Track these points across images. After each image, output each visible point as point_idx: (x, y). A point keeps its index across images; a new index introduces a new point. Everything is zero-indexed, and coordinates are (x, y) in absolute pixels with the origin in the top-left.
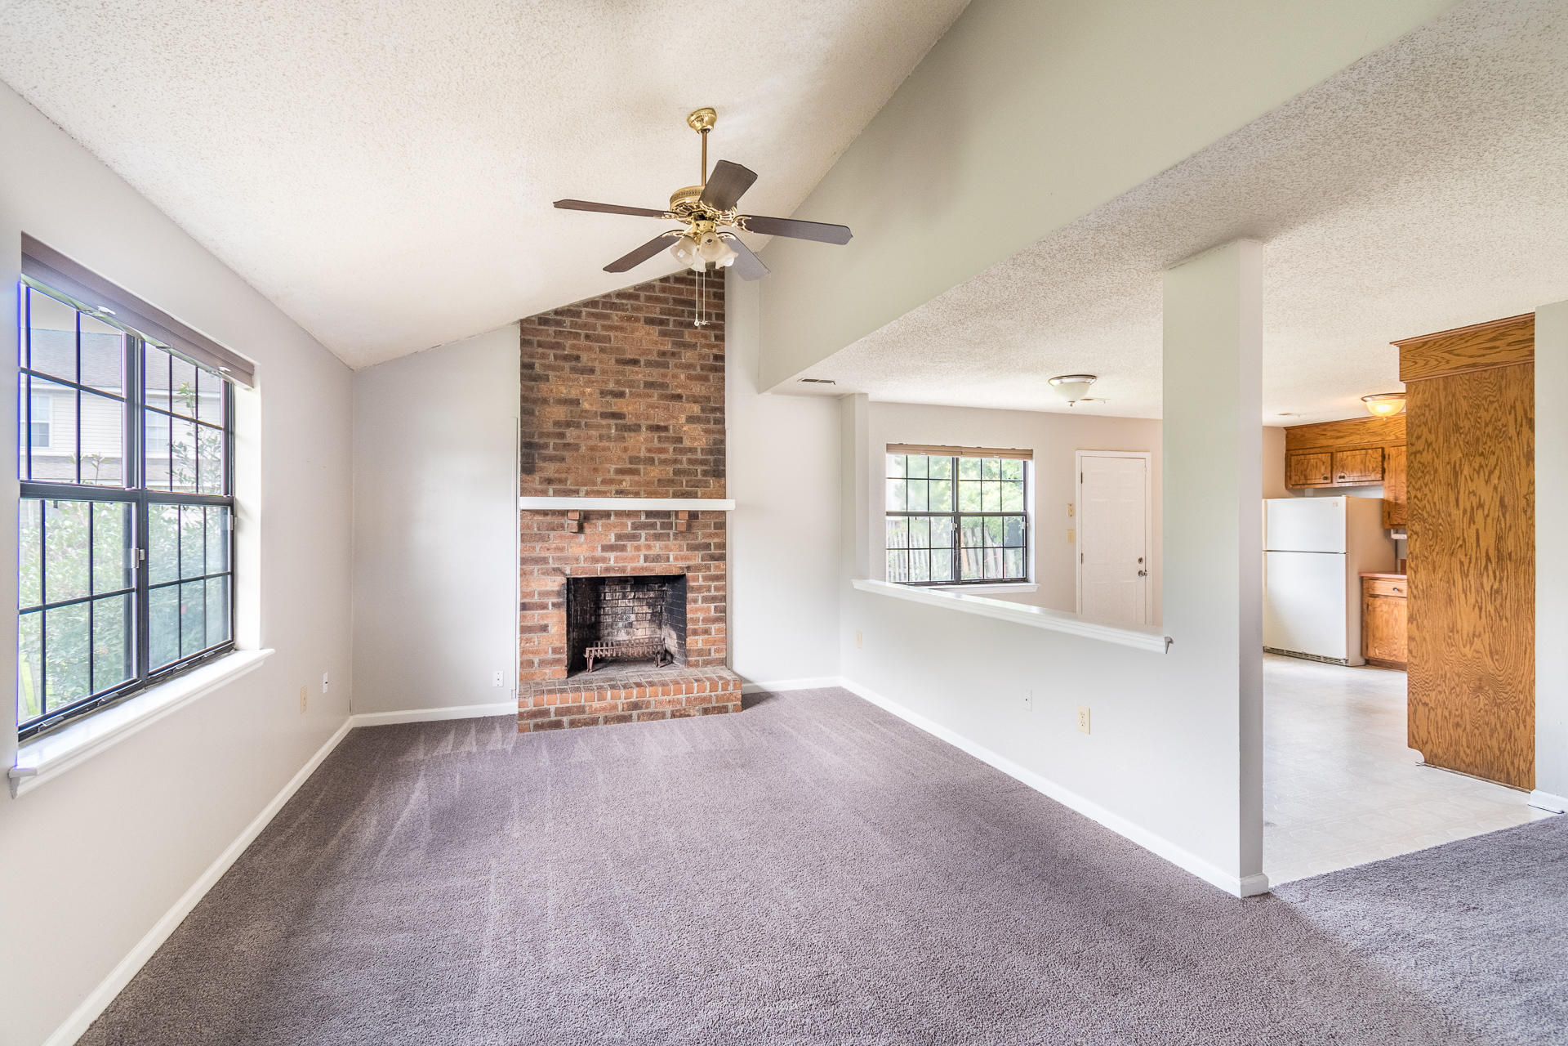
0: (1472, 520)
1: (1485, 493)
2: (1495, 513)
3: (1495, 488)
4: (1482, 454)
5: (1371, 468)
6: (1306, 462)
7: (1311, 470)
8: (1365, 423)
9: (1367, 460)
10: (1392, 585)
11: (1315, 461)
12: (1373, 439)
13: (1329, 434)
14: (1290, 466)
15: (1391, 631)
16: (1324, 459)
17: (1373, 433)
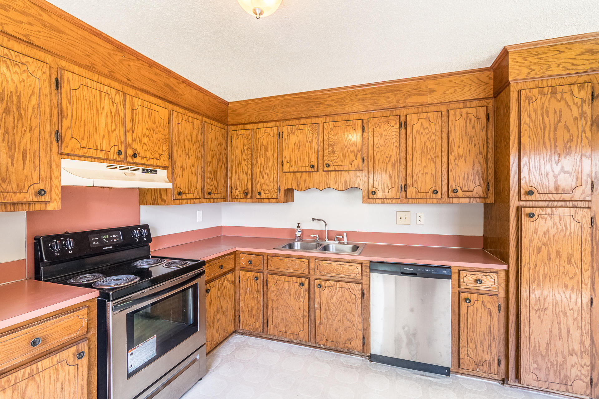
10: (23, 337)
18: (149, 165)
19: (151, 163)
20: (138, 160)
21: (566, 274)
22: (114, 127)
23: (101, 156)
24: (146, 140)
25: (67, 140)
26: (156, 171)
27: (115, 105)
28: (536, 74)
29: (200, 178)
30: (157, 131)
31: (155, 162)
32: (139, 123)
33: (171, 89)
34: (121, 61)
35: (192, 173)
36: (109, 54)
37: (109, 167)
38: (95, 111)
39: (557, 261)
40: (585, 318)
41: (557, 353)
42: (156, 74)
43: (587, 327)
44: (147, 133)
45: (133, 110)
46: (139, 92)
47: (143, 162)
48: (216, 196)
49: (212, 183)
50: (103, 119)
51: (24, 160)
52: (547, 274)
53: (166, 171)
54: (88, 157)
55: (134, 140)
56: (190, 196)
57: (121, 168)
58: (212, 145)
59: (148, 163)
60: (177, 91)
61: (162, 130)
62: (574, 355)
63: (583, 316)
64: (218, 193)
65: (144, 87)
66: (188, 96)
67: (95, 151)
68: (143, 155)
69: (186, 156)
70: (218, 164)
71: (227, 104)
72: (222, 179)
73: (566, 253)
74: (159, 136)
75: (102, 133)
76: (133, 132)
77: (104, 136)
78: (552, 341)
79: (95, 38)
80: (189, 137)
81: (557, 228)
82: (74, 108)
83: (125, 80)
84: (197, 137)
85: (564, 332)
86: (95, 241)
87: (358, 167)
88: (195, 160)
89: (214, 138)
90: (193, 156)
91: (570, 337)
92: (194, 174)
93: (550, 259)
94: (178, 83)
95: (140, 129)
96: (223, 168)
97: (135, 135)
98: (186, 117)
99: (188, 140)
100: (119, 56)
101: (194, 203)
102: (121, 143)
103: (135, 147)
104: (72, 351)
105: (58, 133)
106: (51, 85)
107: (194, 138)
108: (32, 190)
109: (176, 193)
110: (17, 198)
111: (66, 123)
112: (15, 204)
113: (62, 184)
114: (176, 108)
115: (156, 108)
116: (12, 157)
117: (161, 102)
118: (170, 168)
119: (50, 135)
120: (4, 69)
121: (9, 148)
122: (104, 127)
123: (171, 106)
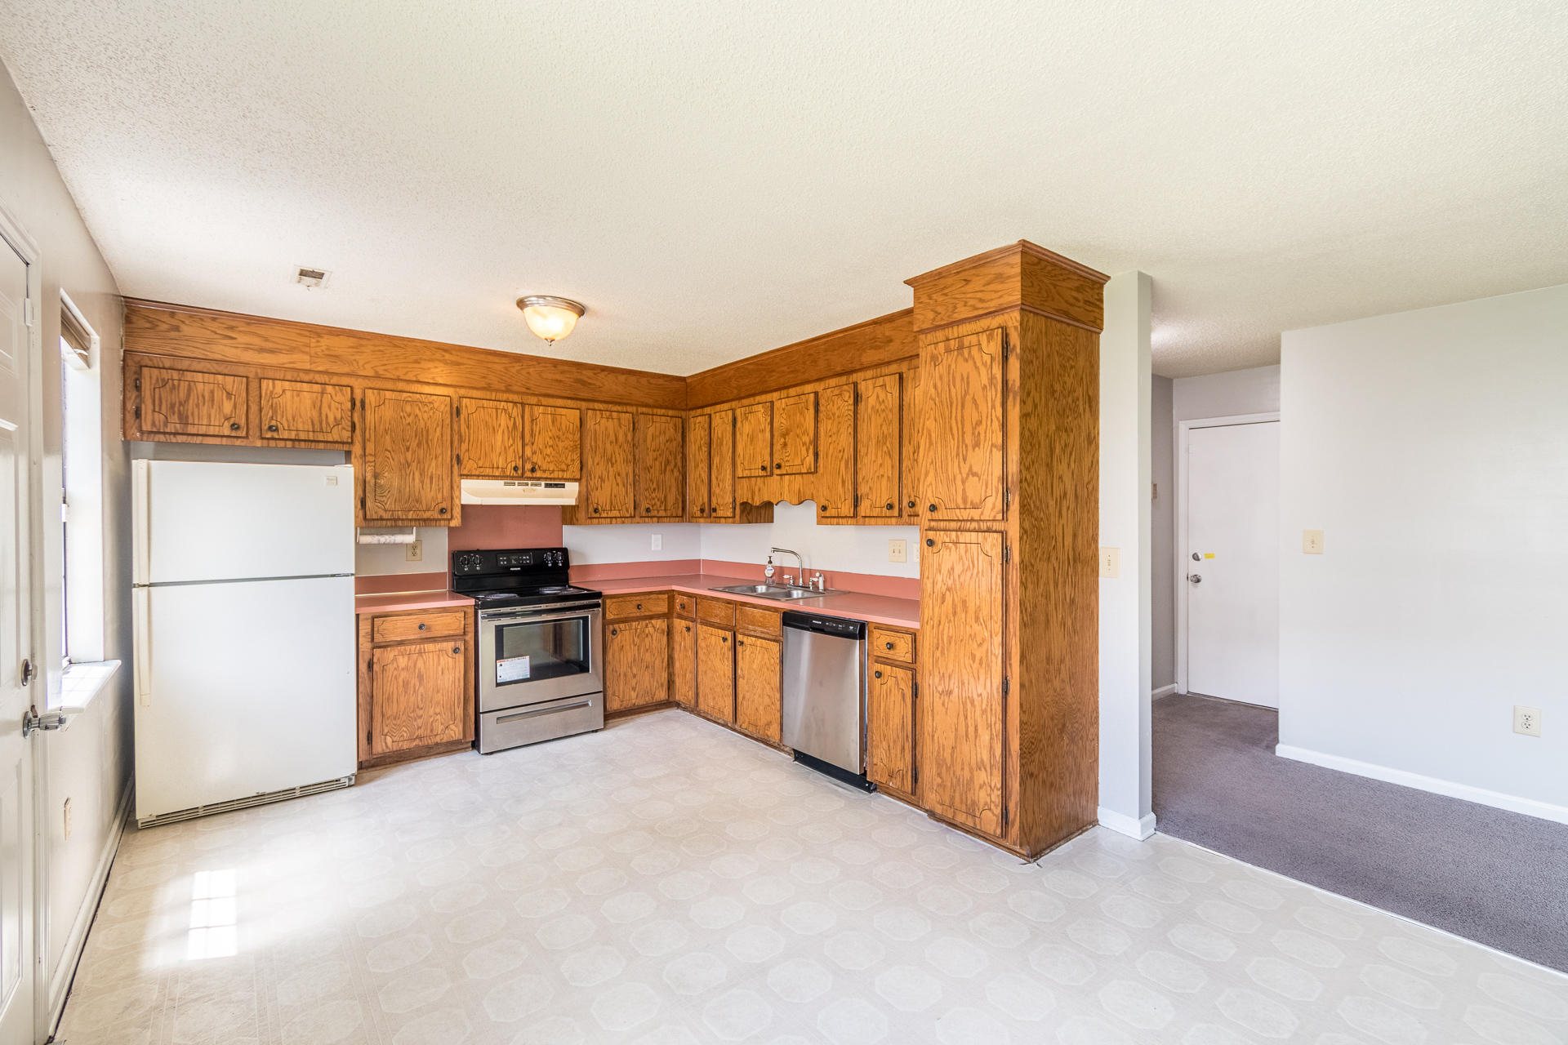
0: (1060, 514)
1: (1068, 482)
3: (1072, 473)
4: (1066, 430)
5: (331, 419)
6: (184, 386)
7: (198, 405)
8: (319, 335)
9: (325, 405)
10: (415, 621)
11: (208, 388)
12: (335, 368)
13: (243, 339)
14: (138, 388)
15: (412, 699)
16: (229, 387)
17: (335, 358)
18: (554, 479)
19: (556, 476)
20: (538, 474)
21: (972, 637)
22: (511, 441)
23: (497, 474)
24: (548, 451)
25: (465, 462)
26: (564, 485)
27: (512, 419)
28: (942, 319)
29: (630, 490)
30: (563, 438)
31: (560, 475)
32: (539, 433)
33: (584, 383)
34: (518, 371)
35: (618, 484)
36: (506, 369)
37: (506, 484)
38: (491, 429)
39: (963, 616)
40: (996, 710)
41: (963, 764)
42: (562, 373)
43: (997, 725)
45: (533, 420)
46: (542, 398)
47: (546, 475)
48: (662, 513)
49: (654, 495)
50: (499, 437)
51: (431, 483)
52: (952, 637)
53: (577, 484)
54: (485, 476)
55: (534, 453)
56: (615, 513)
57: (519, 484)
58: (654, 443)
59: (552, 476)
60: (594, 384)
61: (570, 436)
62: (982, 769)
63: (994, 707)
64: (665, 510)
65: (549, 392)
66: (610, 385)
67: (491, 470)
68: (545, 468)
69: (608, 463)
70: (665, 469)
71: (683, 379)
72: (674, 489)
73: (973, 604)
74: (567, 443)
75: (498, 451)
76: (533, 444)
77: (500, 454)
78: (958, 745)
79: (491, 358)
80: (613, 438)
81: (963, 565)
82: (472, 431)
83: (524, 390)
84: (626, 436)
85: (971, 729)
86: (504, 561)
87: (810, 468)
88: (623, 467)
89: (657, 433)
90: (619, 462)
91: (978, 738)
92: (621, 483)
93: (955, 613)
94: (595, 374)
95: (540, 441)
96: (676, 473)
97: (535, 447)
98: (608, 413)
99: (611, 443)
100: (517, 367)
101: (623, 523)
102: (519, 458)
103: (535, 461)
104: (450, 645)
105: (458, 456)
106: (451, 415)
107: (621, 438)
108: (437, 509)
109: (591, 509)
110: (427, 515)
111: (464, 446)
112: (424, 520)
113: (462, 503)
114: (591, 405)
115: (564, 411)
116: (422, 482)
117: (570, 403)
118: (584, 480)
119: (452, 460)
120: (417, 411)
121: (421, 475)
122: (500, 444)
123: (584, 405)
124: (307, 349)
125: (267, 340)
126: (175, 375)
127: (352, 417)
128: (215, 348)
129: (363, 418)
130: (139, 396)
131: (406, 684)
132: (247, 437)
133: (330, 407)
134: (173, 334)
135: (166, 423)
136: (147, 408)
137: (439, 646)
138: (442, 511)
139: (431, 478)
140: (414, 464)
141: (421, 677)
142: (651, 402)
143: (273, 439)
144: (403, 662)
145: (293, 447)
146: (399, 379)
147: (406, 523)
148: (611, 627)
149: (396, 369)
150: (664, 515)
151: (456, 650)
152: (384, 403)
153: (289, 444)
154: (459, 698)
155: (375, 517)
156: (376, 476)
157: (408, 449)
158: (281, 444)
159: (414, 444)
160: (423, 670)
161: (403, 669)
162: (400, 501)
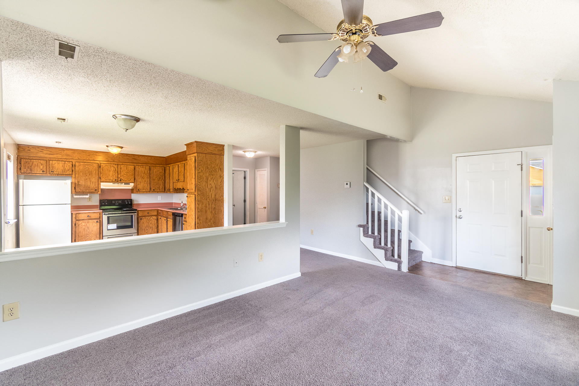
0: (210, 191)
1: (213, 185)
2: (214, 188)
3: (215, 183)
4: (212, 175)
5: (67, 169)
6: (31, 163)
7: (34, 167)
8: (64, 150)
9: (65, 166)
10: (87, 215)
11: (37, 163)
12: (67, 158)
13: (45, 152)
14: (20, 163)
15: (86, 232)
16: (42, 163)
17: (68, 155)
18: (127, 182)
20: (122, 181)
22: (114, 174)
23: (111, 181)
24: (125, 176)
25: (102, 178)
26: (129, 184)
27: (115, 168)
29: (149, 185)
30: (129, 172)
31: (128, 181)
32: (122, 171)
33: (135, 159)
34: (116, 157)
37: (113, 184)
38: (109, 171)
42: (129, 157)
44: (126, 174)
45: (120, 169)
46: (123, 163)
49: (156, 186)
50: (111, 172)
51: (93, 184)
53: (133, 184)
54: (107, 182)
55: (121, 176)
56: (144, 191)
57: (117, 184)
58: (156, 173)
60: (138, 159)
61: (131, 172)
65: (125, 161)
66: (143, 159)
67: (109, 180)
68: (124, 180)
69: (142, 178)
70: (159, 180)
71: (165, 157)
72: (162, 185)
74: (130, 174)
75: (111, 176)
76: (120, 174)
79: (109, 154)
80: (143, 172)
81: (191, 201)
82: (104, 171)
83: (118, 161)
84: (148, 172)
86: (114, 202)
88: (146, 179)
89: (157, 171)
92: (146, 183)
94: (138, 157)
95: (122, 173)
96: (162, 181)
98: (142, 166)
99: (143, 173)
101: (147, 193)
102: (117, 177)
103: (121, 178)
104: (96, 221)
105: (100, 177)
106: (98, 167)
107: (146, 172)
108: (94, 190)
109: (137, 190)
110: (92, 191)
111: (102, 175)
112: (91, 192)
113: (101, 188)
114: (137, 164)
115: (129, 166)
116: (90, 183)
117: (131, 164)
118: (135, 183)
119: (98, 178)
120: (89, 167)
121: (90, 182)
122: (112, 174)
123: (135, 164)
124: (61, 154)
125: (51, 152)
126: (29, 160)
127: (72, 169)
128: (38, 154)
129: (75, 169)
130: (21, 165)
131: (84, 229)
132: (46, 173)
133: (66, 166)
134: (29, 151)
135: (27, 171)
136: (22, 168)
137: (93, 221)
138: (95, 190)
139: (93, 182)
140: (88, 179)
141: (88, 228)
142: (155, 163)
143: (52, 174)
144: (83, 224)
145: (57, 175)
146: (84, 160)
147: (86, 193)
148: (140, 218)
149: (84, 157)
150: (159, 191)
151: (97, 222)
152: (80, 165)
153: (56, 175)
154: (98, 233)
155: (78, 191)
156: (78, 182)
157: (87, 176)
158: (55, 175)
159: (88, 175)
160: (89, 226)
161: (84, 226)
162: (84, 188)
